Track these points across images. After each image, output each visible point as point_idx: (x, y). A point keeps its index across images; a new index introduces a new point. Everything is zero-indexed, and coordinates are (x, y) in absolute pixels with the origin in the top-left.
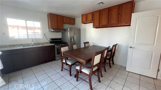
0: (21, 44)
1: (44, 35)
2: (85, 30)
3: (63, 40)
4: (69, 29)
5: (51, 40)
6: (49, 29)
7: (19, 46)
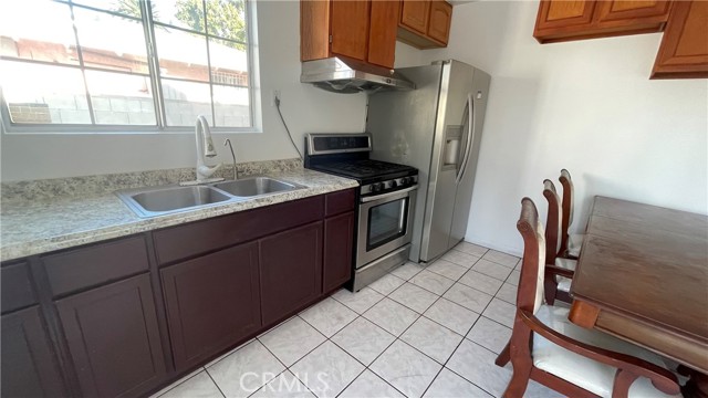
0: (110, 177)
1: (273, 103)
2: (532, 87)
3: (376, 149)
4: (447, 69)
5: (316, 149)
6: (303, 61)
7: (99, 193)
